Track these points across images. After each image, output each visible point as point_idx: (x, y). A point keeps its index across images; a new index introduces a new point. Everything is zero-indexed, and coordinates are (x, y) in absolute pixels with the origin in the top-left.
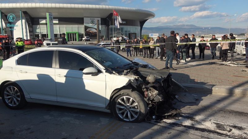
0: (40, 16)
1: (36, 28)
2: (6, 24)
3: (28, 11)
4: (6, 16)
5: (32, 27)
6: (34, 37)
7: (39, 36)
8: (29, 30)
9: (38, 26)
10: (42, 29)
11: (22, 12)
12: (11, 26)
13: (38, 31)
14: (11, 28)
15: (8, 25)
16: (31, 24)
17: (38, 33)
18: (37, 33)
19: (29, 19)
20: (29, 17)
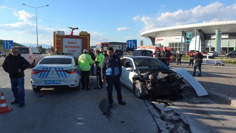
0: (212, 32)
1: (208, 43)
2: (185, 39)
3: (202, 29)
4: (186, 34)
5: (204, 42)
6: (205, 50)
7: (209, 49)
8: (201, 44)
9: (210, 41)
10: (212, 43)
11: (197, 30)
12: (188, 41)
13: (209, 44)
14: (188, 42)
15: (186, 41)
16: (203, 39)
17: (209, 46)
18: (207, 46)
19: (203, 35)
20: (202, 34)
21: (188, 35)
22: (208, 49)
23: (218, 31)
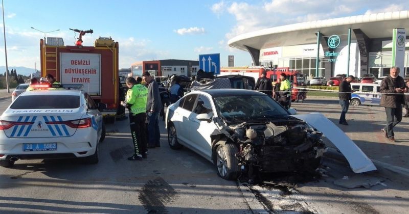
0: (386, 35)
1: (375, 58)
2: (325, 51)
3: (363, 29)
4: (326, 39)
5: (367, 56)
6: (369, 73)
7: (378, 72)
8: (361, 61)
9: (379, 53)
10: (385, 59)
11: (352, 31)
12: (331, 54)
13: (377, 62)
14: (332, 57)
15: (328, 54)
16: (366, 51)
17: (378, 65)
18: (375, 65)
19: (364, 42)
20: (363, 39)
21: (332, 41)
22: (375, 72)
23: (398, 32)
